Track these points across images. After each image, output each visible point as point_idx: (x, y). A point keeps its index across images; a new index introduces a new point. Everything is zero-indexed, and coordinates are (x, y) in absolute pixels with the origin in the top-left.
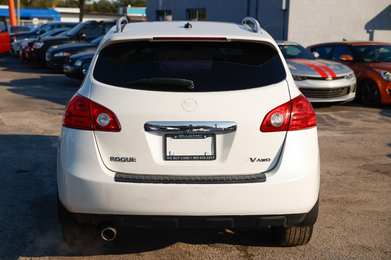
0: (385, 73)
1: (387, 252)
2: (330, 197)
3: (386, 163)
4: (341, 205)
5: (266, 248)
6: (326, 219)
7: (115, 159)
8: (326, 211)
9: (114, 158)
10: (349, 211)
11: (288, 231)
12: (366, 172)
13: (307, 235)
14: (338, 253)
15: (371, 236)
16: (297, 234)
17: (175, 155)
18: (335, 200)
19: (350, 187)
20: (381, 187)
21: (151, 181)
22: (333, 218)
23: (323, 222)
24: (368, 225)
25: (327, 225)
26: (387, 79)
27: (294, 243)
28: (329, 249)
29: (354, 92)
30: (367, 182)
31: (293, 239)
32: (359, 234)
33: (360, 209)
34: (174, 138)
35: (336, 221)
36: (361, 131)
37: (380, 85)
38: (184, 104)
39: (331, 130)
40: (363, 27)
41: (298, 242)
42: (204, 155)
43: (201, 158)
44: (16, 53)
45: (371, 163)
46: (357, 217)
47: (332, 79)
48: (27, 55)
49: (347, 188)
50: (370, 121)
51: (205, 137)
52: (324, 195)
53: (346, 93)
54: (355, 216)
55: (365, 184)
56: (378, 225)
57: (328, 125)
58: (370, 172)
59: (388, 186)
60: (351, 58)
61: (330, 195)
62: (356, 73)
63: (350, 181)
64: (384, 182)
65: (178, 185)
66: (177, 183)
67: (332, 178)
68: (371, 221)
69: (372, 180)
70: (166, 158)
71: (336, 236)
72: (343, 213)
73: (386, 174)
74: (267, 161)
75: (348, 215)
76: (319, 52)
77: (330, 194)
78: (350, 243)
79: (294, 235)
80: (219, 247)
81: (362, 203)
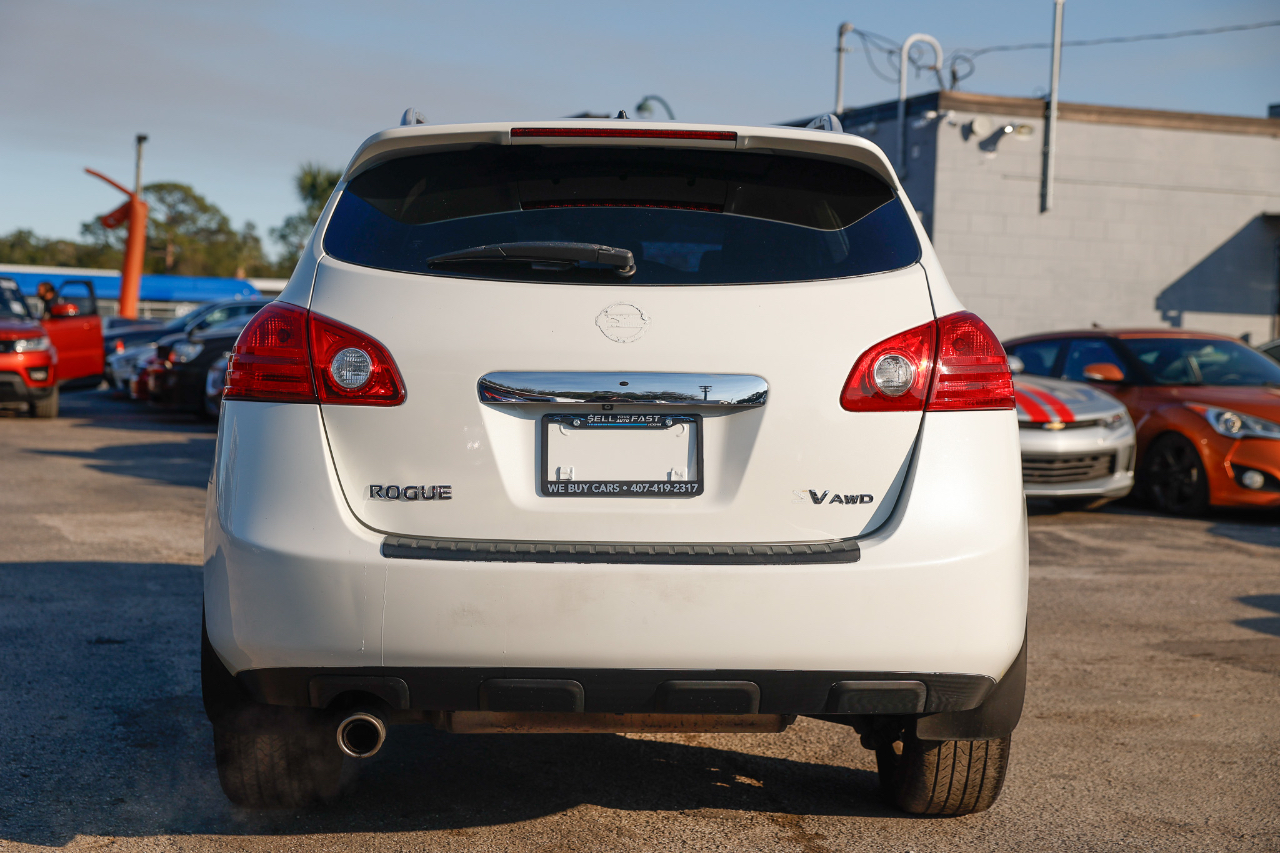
0: (1219, 416)
1: (1242, 836)
2: (1061, 708)
3: (1230, 638)
4: (1097, 728)
5: (860, 821)
6: (1050, 758)
7: (384, 492)
8: (1050, 739)
9: (381, 487)
10: (1122, 741)
11: (931, 757)
12: (1170, 656)
13: (991, 772)
14: (1089, 835)
15: (1192, 798)
16: (959, 769)
17: (573, 479)
18: (1078, 715)
19: (1123, 688)
20: (1218, 692)
21: (498, 556)
22: (1072, 756)
23: (1042, 764)
24: (1182, 774)
25: (1054, 772)
26: (1227, 434)
27: (951, 801)
28: (1061, 826)
29: (1127, 469)
30: (1174, 679)
31: (948, 785)
32: (1154, 793)
33: (1154, 737)
34: (572, 426)
35: (1082, 762)
36: (1155, 568)
37: (1206, 452)
38: (603, 320)
39: (1063, 565)
40: (1151, 303)
41: (963, 798)
42: (666, 479)
43: (655, 488)
44: (120, 385)
45: (1186, 638)
46: (1146, 756)
47: (1061, 426)
48: (151, 383)
49: (1115, 691)
50: (1180, 548)
51: (669, 422)
52: (1044, 703)
53: (1105, 471)
54: (1141, 751)
55: (1167, 682)
56: (1212, 774)
57: (1054, 554)
58: (1182, 658)
59: (1240, 690)
60: (1117, 374)
61: (1061, 704)
62: (1135, 416)
63: (1123, 676)
64: (1228, 680)
65: (583, 566)
66: (579, 562)
67: (1067, 669)
68: (1190, 766)
69: (1190, 674)
70: (545, 488)
71: (1083, 797)
72: (1103, 746)
73: (1233, 664)
74: (862, 501)
75: (1117, 751)
76: (1023, 359)
77: (1063, 701)
78: (1127, 814)
79: (949, 769)
80: (715, 818)
81: (1161, 725)
